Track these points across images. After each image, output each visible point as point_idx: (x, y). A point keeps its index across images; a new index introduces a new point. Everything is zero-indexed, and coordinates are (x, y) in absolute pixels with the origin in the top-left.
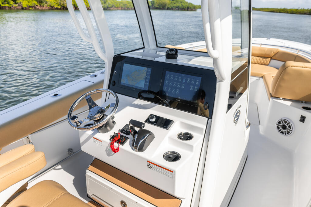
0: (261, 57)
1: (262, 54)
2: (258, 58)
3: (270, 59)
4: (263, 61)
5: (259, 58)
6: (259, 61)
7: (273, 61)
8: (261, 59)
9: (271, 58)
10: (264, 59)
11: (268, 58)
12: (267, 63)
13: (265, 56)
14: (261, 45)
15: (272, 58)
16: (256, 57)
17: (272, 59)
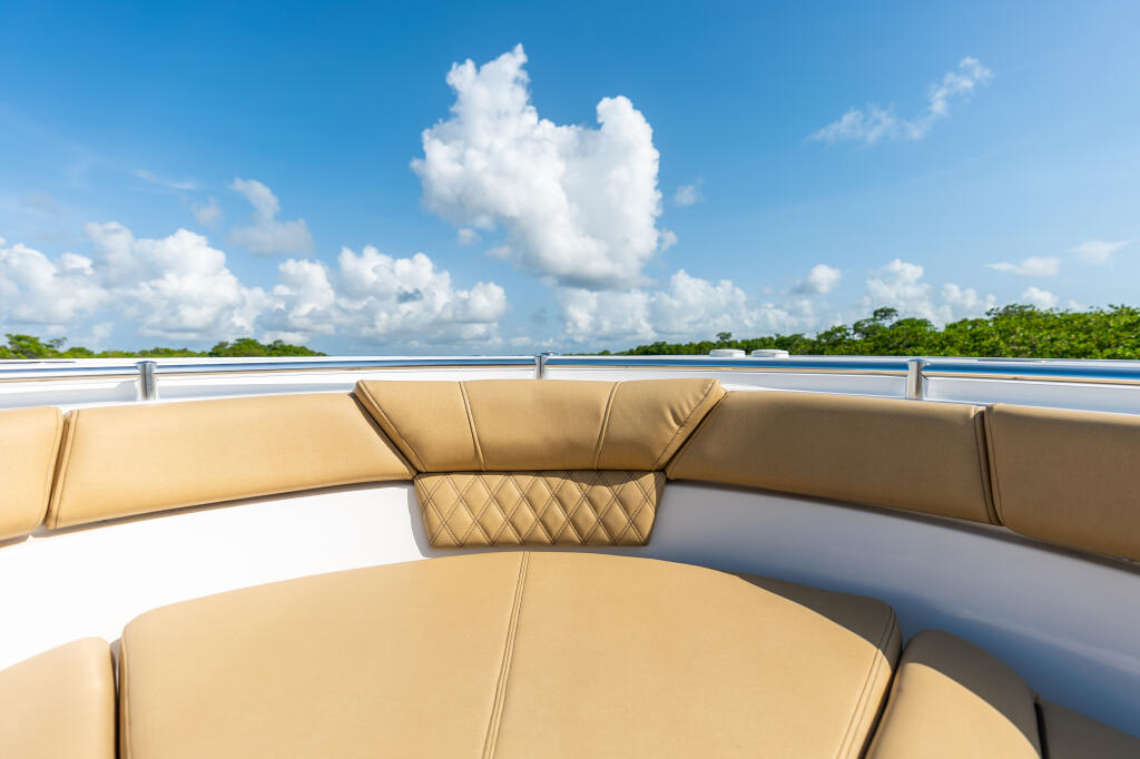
0: (568, 473)
1: (573, 447)
2: (542, 487)
3: (649, 480)
4: (595, 507)
5: (556, 481)
6: (527, 517)
7: (684, 500)
8: (573, 489)
9: (662, 470)
10: (604, 493)
11: (633, 473)
12: (633, 523)
13: (605, 462)
14: (541, 372)
15: (672, 472)
16: (526, 480)
17: (669, 481)
